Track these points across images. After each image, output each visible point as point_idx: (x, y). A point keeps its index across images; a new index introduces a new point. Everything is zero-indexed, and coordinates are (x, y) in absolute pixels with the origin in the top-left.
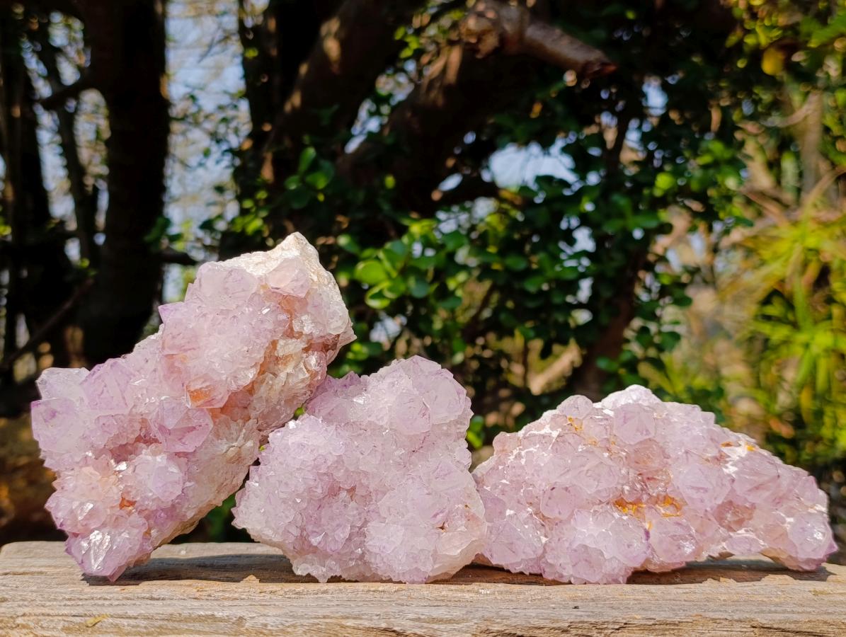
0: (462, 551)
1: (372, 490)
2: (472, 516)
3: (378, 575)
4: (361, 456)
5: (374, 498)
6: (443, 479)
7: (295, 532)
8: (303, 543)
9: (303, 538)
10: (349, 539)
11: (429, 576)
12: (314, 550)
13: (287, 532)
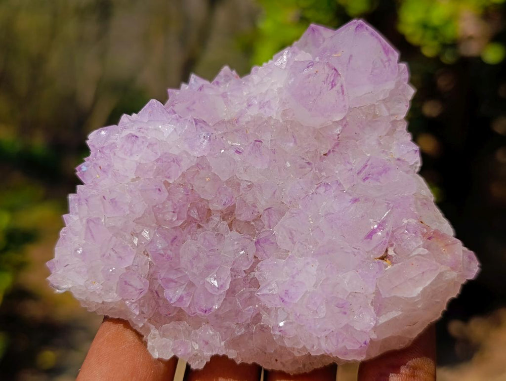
0: (425, 289)
1: (261, 211)
2: (434, 233)
3: (285, 348)
4: (237, 157)
5: (266, 223)
6: (377, 180)
7: (138, 283)
8: (157, 303)
9: (154, 295)
10: (232, 292)
11: (371, 341)
12: (179, 315)
13: (124, 283)
